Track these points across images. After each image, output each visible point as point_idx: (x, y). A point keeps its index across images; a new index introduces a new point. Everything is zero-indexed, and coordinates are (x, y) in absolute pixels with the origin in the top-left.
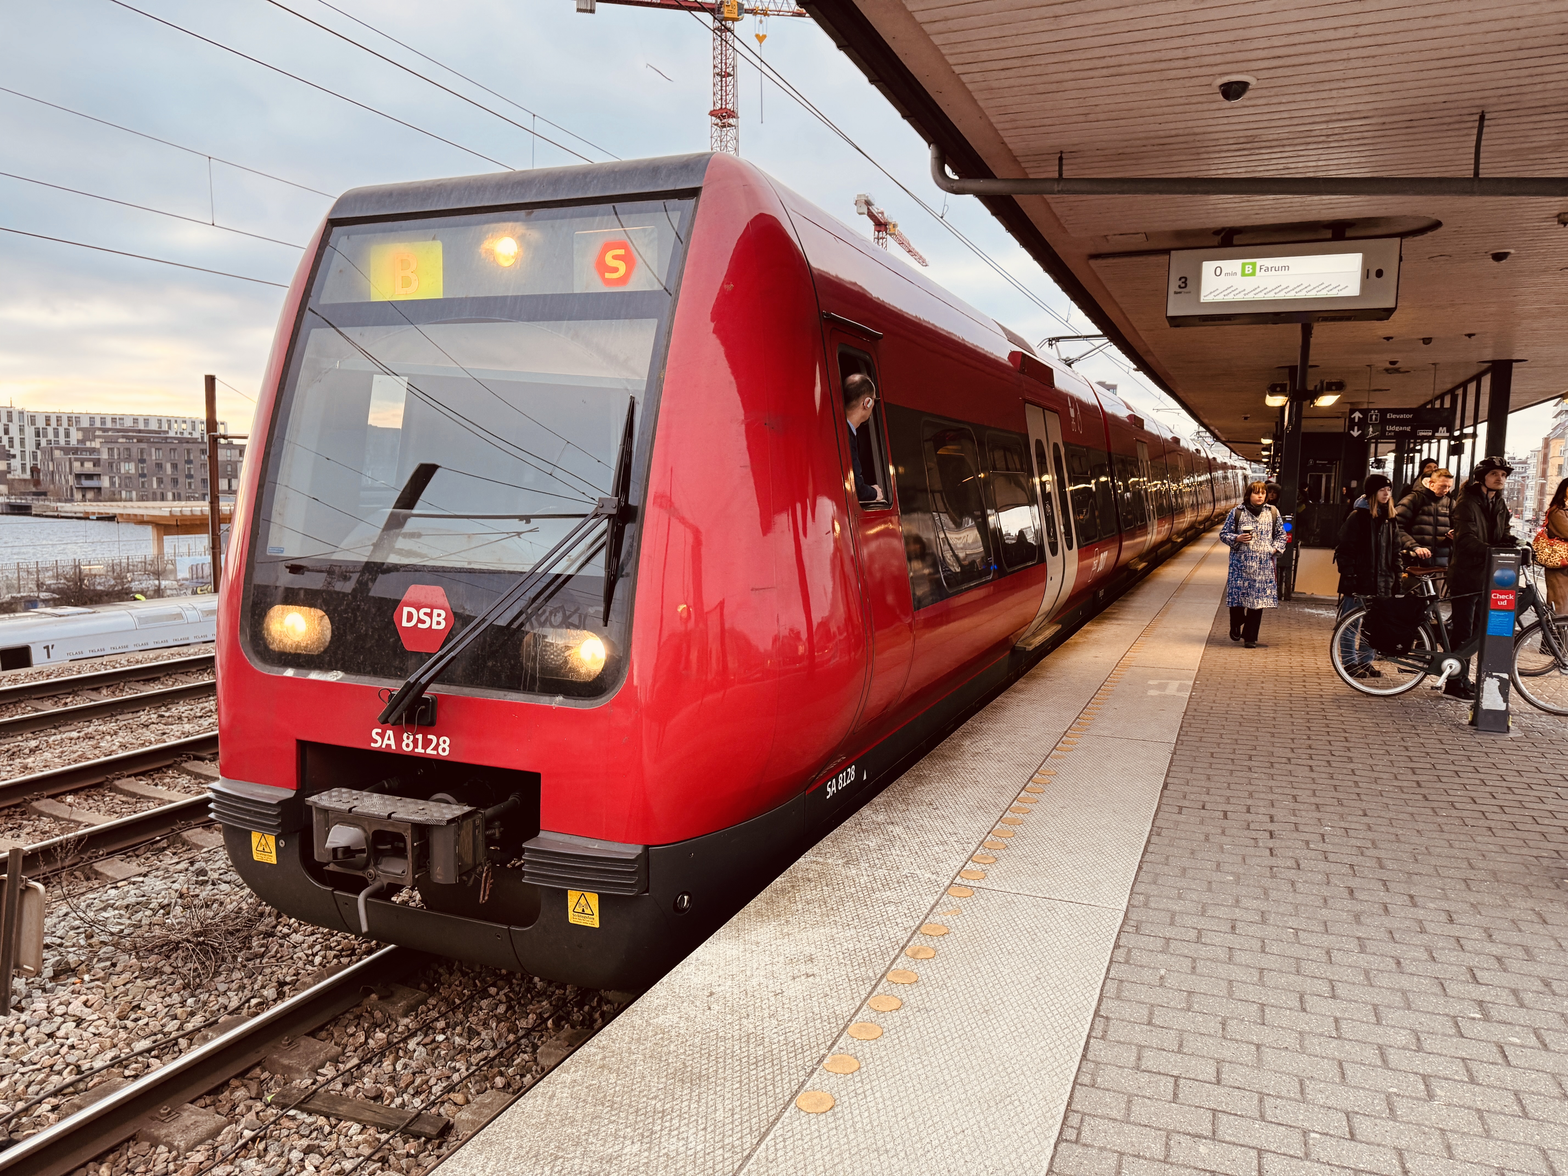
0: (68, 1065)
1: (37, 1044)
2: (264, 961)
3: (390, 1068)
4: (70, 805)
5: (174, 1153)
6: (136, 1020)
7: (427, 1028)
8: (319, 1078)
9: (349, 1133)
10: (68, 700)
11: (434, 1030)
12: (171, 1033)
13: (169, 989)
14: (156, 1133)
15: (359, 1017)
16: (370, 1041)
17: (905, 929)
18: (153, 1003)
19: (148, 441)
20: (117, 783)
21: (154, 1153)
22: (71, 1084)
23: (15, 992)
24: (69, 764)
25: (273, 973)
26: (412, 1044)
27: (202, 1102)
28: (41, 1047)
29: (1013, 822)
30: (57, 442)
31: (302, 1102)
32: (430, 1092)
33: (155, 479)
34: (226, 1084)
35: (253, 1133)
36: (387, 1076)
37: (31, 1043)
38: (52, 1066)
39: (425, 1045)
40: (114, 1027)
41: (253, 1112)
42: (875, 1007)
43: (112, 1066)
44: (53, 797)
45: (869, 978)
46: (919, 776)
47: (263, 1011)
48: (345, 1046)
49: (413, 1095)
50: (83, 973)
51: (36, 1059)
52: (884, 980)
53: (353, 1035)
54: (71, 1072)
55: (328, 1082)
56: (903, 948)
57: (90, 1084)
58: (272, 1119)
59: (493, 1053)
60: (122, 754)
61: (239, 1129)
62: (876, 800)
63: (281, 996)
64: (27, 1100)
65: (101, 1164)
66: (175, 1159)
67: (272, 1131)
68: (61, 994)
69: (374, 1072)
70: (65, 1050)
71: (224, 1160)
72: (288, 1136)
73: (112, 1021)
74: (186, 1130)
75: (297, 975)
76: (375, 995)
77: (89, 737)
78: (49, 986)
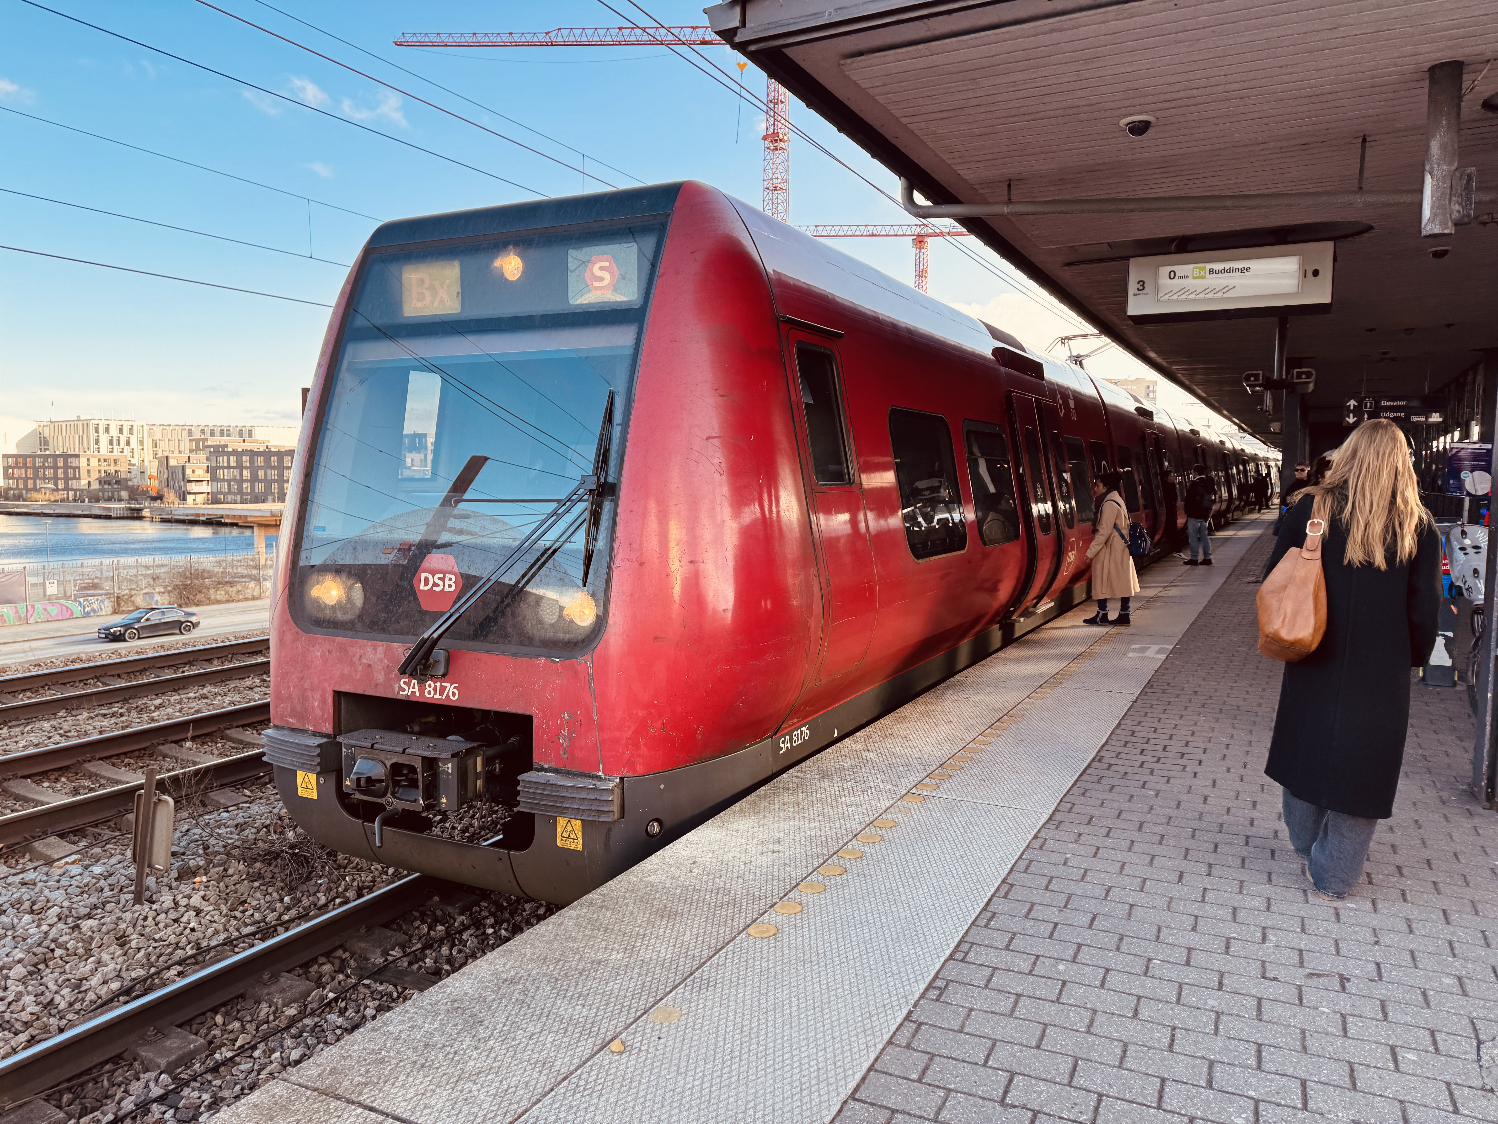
0: (190, 943)
1: (166, 927)
2: (347, 870)
3: (448, 952)
4: (190, 749)
5: (273, 1008)
6: (243, 912)
7: (478, 924)
8: (389, 957)
10: (185, 668)
11: (485, 925)
12: (271, 922)
14: (259, 993)
15: (423, 914)
16: (432, 933)
17: (861, 823)
18: (257, 900)
20: (228, 732)
21: (258, 1007)
22: (193, 956)
23: (148, 889)
24: (186, 716)
25: (354, 880)
26: (466, 935)
27: (296, 973)
28: (169, 929)
29: (974, 750)
31: (375, 973)
34: (315, 960)
35: (336, 995)
36: (445, 958)
37: (161, 925)
38: (177, 944)
39: (476, 937)
40: (226, 915)
41: (336, 981)
42: (824, 873)
43: (225, 944)
44: (176, 742)
45: (823, 854)
48: (411, 937)
50: (202, 875)
51: (165, 937)
52: (836, 856)
53: (418, 927)
54: (192, 948)
55: (397, 960)
56: (855, 836)
57: (208, 957)
58: (351, 986)
60: (227, 709)
61: (325, 992)
63: (360, 894)
64: (158, 966)
65: (216, 1013)
66: (274, 1013)
67: (351, 995)
68: (183, 890)
69: (434, 954)
70: (188, 931)
71: (312, 1014)
72: (364, 999)
73: (225, 912)
74: (282, 991)
75: (374, 881)
76: (436, 899)
77: (204, 697)
78: (174, 884)
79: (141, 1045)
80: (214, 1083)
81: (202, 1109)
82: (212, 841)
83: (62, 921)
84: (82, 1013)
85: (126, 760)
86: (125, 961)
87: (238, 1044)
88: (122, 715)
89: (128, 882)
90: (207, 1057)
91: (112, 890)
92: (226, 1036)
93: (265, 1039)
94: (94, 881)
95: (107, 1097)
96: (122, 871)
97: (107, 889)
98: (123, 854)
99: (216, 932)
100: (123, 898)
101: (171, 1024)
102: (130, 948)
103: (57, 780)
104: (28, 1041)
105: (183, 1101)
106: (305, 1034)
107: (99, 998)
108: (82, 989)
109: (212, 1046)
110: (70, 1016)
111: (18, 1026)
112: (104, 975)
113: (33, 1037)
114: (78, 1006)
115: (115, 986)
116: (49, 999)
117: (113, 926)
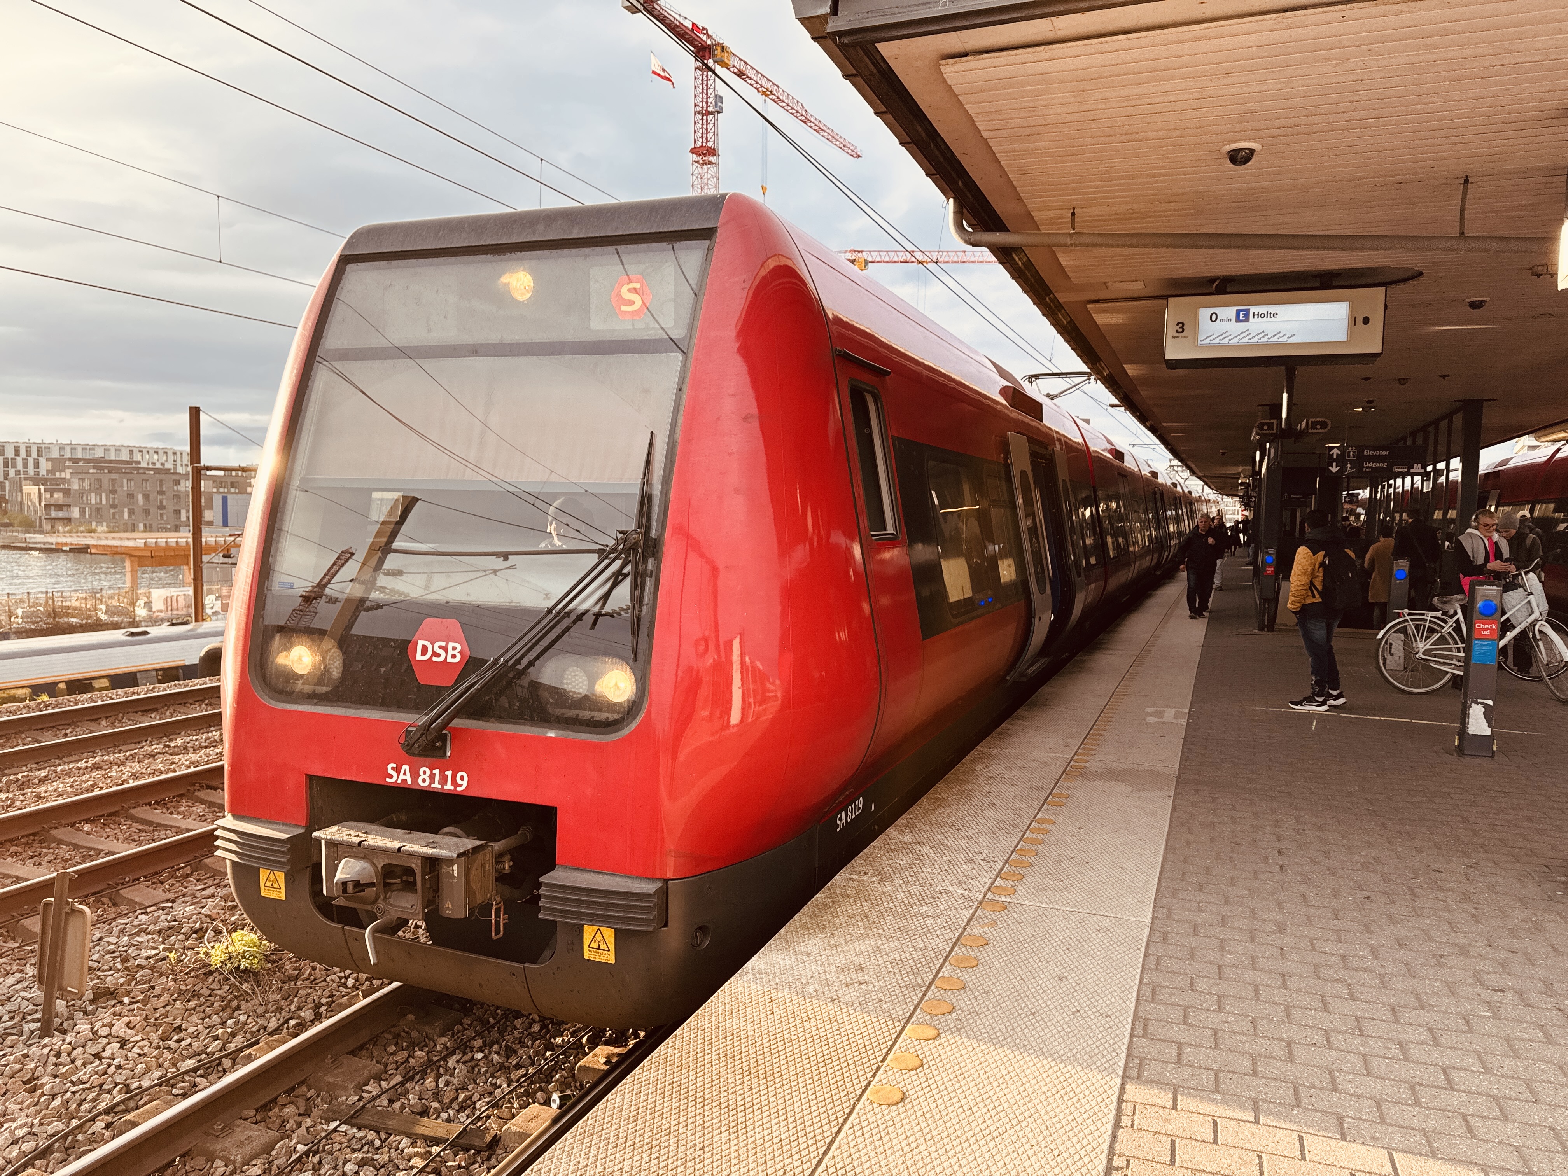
0: (117, 1084)
1: (84, 1065)
2: (299, 983)
3: (433, 1084)
4: (88, 833)
6: (179, 1041)
7: (464, 1047)
8: (365, 1095)
9: (400, 1147)
10: (68, 731)
11: (472, 1048)
12: (214, 1053)
14: (211, 1148)
15: (397, 1036)
16: (412, 1060)
17: (946, 941)
18: (194, 1025)
19: (118, 470)
20: (133, 811)
21: (211, 1167)
22: (123, 1102)
23: (56, 1015)
24: (82, 793)
25: (308, 994)
26: (451, 1063)
27: (254, 1119)
28: (90, 1068)
29: (1035, 841)
30: (26, 473)
31: (352, 1117)
32: (474, 1108)
33: (126, 510)
34: (274, 1101)
35: (306, 1148)
36: (431, 1093)
38: (101, 1086)
39: (464, 1063)
40: (158, 1048)
41: (303, 1128)
42: (929, 1011)
43: (160, 1085)
44: (71, 825)
45: (919, 985)
46: (937, 799)
47: (302, 1032)
48: (386, 1065)
49: (458, 1111)
50: (123, 996)
51: (85, 1079)
52: (933, 987)
53: (392, 1054)
54: (120, 1092)
55: (374, 1098)
56: (947, 957)
57: (141, 1103)
58: (323, 1134)
60: (132, 783)
61: (292, 1143)
62: (900, 821)
63: (318, 1017)
66: (232, 1173)
67: (324, 1146)
68: (102, 1016)
69: (417, 1088)
72: (341, 1150)
73: (156, 1042)
75: (332, 996)
77: (96, 767)
78: (89, 1008)
82: (132, 952)
85: (13, 849)
86: (37, 1113)
89: (31, 1007)
91: (12, 1018)
96: (23, 994)
97: (6, 1018)
98: (22, 971)
117: (18, 1066)
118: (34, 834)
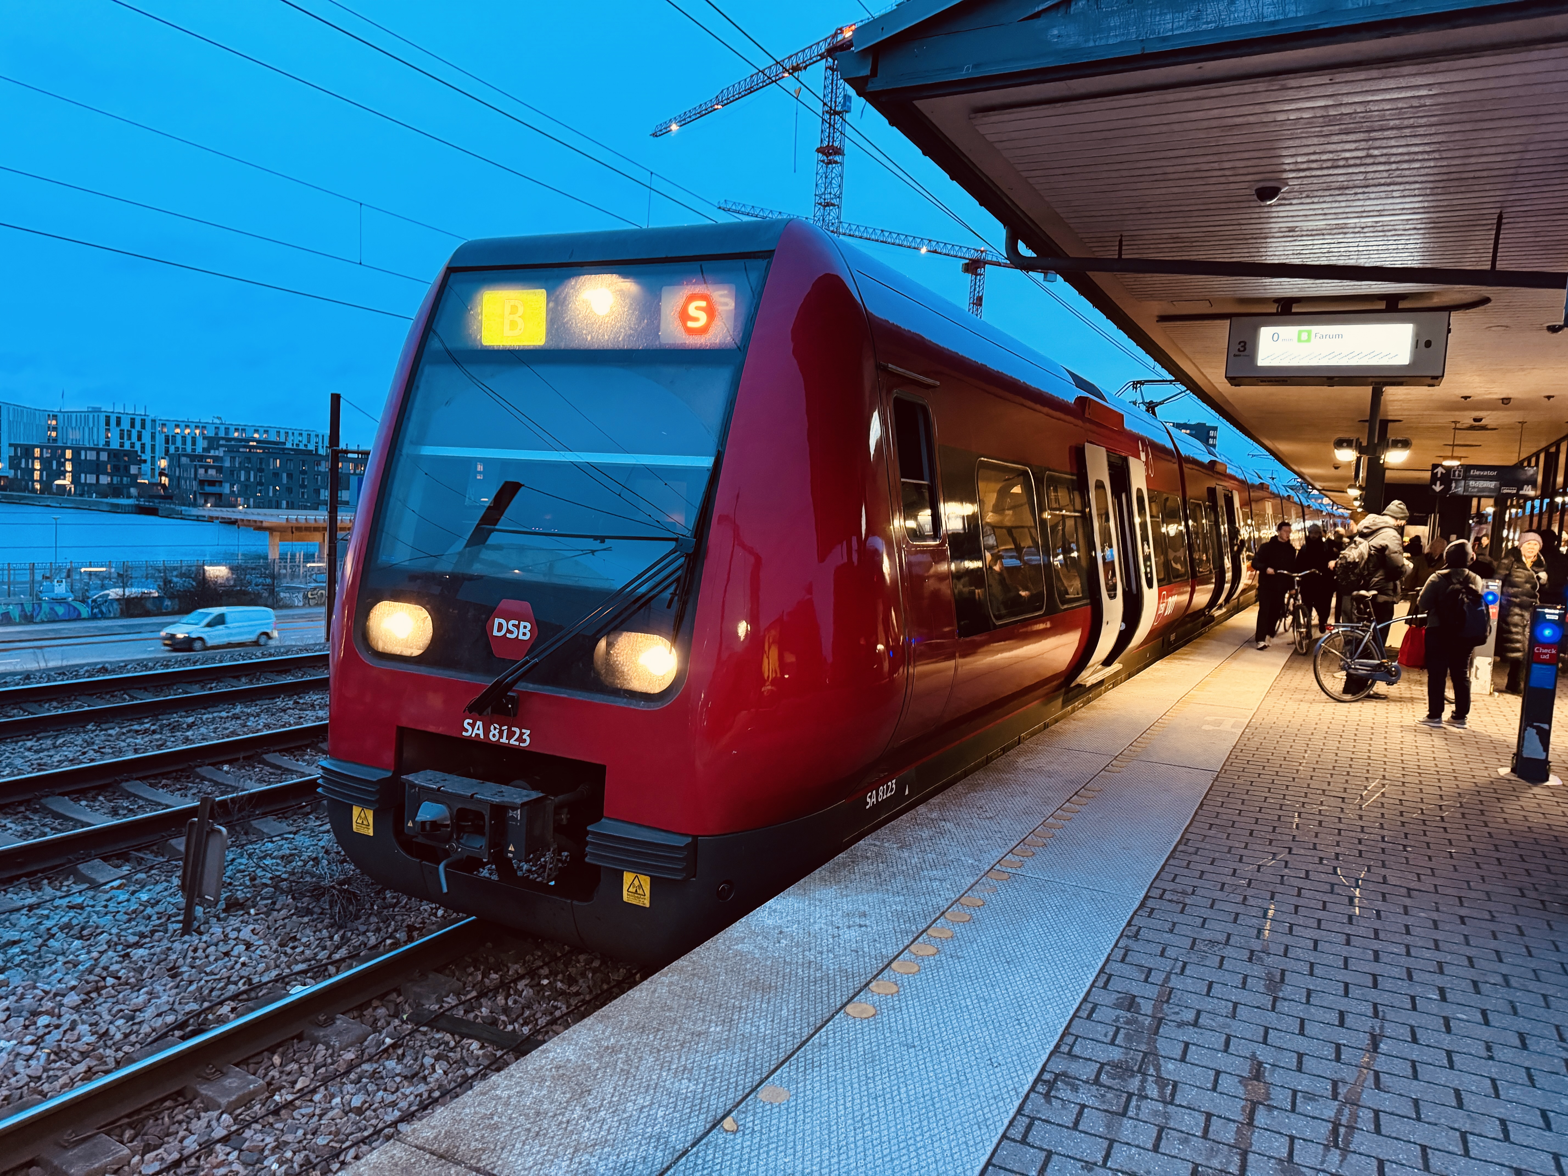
0: (242, 978)
1: (216, 960)
2: (396, 910)
3: (503, 1002)
4: (227, 772)
5: (330, 1051)
6: (293, 948)
7: (533, 974)
8: (444, 1004)
9: (471, 1048)
10: (213, 685)
11: (539, 975)
12: (322, 960)
13: (320, 926)
14: (316, 1034)
15: (476, 960)
16: (486, 980)
17: (946, 900)
18: (307, 936)
20: (265, 756)
21: (315, 1049)
22: (245, 992)
23: (195, 919)
24: (222, 738)
25: (403, 920)
26: (521, 985)
27: (352, 1015)
28: (220, 963)
29: (1054, 827)
30: (184, 450)
31: (432, 1020)
32: (537, 1024)
33: (272, 487)
34: (369, 1003)
35: (393, 1041)
36: (500, 1008)
37: (212, 958)
38: (229, 978)
39: (531, 987)
40: (276, 951)
41: (392, 1026)
43: (276, 981)
44: (213, 765)
45: (912, 932)
46: (974, 785)
47: (395, 949)
48: (465, 984)
49: (522, 1025)
50: (250, 908)
51: (216, 971)
52: (925, 934)
53: (471, 974)
54: (244, 984)
55: (452, 1007)
57: (260, 994)
58: (408, 1032)
59: (588, 998)
60: (265, 732)
61: (382, 1037)
62: (931, 801)
63: (411, 939)
64: (210, 1001)
65: (274, 1053)
66: (331, 1056)
67: (408, 1041)
68: (232, 922)
69: (489, 1003)
70: (238, 966)
71: (370, 1060)
72: (421, 1046)
73: (275, 947)
74: (339, 1034)
75: (423, 923)
76: (489, 945)
77: (236, 717)
78: (222, 915)
79: (199, 1083)
80: (276, 1126)
81: (266, 1153)
82: (260, 873)
83: (112, 949)
84: (138, 1046)
85: (164, 782)
86: (178, 994)
87: (298, 1086)
88: (154, 732)
89: (175, 910)
90: (267, 1098)
91: (159, 918)
92: (284, 1077)
93: (325, 1082)
94: (142, 908)
95: (168, 1135)
96: (168, 899)
97: (155, 917)
98: (168, 881)
99: (267, 969)
100: (172, 927)
101: (229, 1063)
102: (182, 980)
103: (94, 799)
104: (86, 1072)
105: (247, 1144)
106: (364, 1080)
107: (154, 1030)
108: (136, 1021)
109: (272, 1088)
110: (126, 1048)
111: (75, 1055)
112: (157, 1007)
113: (90, 1069)
114: (133, 1038)
115: (170, 1019)
116: (104, 1030)
117: (163, 956)
118: (182, 770)
